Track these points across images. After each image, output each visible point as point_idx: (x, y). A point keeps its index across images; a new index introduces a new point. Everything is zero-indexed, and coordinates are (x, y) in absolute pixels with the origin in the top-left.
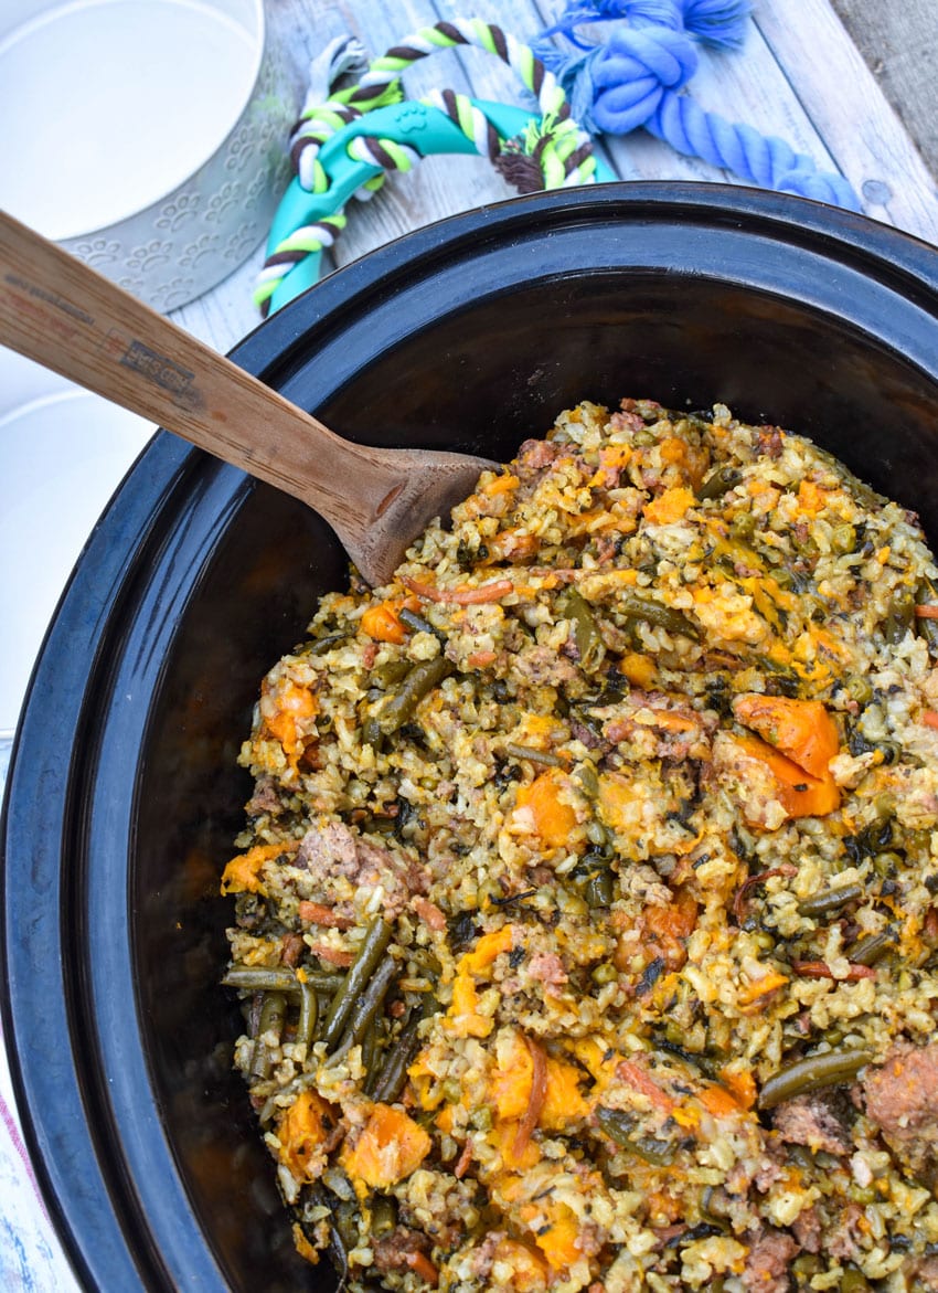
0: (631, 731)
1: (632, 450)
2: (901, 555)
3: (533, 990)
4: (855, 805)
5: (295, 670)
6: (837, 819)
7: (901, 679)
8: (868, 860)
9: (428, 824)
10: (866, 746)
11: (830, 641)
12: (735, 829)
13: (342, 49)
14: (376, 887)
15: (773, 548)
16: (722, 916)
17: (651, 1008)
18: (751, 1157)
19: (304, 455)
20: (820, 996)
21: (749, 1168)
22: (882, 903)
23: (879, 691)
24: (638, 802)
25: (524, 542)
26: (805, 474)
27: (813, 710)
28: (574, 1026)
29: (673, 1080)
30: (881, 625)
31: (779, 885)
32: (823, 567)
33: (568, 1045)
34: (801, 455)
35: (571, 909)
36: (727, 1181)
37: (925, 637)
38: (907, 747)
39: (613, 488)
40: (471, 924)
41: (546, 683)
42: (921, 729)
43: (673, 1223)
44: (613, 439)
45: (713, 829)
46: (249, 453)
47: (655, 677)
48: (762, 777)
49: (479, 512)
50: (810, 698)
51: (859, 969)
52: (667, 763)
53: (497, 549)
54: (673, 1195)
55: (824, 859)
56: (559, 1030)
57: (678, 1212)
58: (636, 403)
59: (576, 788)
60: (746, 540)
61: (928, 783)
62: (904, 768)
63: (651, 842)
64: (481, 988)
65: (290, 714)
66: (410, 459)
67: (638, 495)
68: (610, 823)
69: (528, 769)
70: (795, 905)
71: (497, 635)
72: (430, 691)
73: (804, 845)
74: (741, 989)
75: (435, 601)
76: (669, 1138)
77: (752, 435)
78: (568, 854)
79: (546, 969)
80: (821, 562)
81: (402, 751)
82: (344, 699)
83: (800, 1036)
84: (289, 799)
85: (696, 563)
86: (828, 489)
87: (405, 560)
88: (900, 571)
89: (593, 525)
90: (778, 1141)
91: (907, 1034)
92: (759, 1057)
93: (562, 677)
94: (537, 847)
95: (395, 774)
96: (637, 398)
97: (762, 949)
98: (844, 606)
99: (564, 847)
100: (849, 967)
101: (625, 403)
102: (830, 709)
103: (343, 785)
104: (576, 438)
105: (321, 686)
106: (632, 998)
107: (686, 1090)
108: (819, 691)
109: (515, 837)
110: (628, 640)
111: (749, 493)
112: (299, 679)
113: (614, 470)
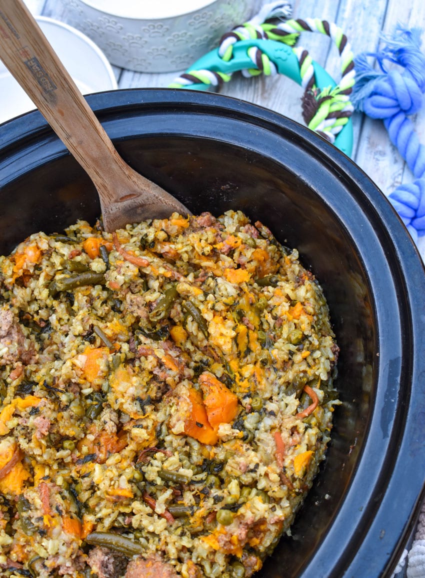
0: (149, 355)
1: (242, 243)
2: (314, 360)
3: (32, 429)
4: (221, 449)
5: (41, 240)
6: (208, 450)
7: (278, 411)
8: (205, 473)
9: (52, 339)
10: (240, 428)
11: (261, 375)
12: (162, 423)
13: (281, 6)
14: (5, 346)
15: (267, 321)
16: (133, 455)
17: (78, 472)
18: (65, 556)
19: (95, 153)
20: (142, 514)
21: (60, 561)
22: (199, 495)
23: (265, 410)
24: (129, 385)
25: (172, 252)
26: (304, 300)
27: (230, 398)
28: (39, 455)
29: (59, 504)
30: (288, 384)
31: (162, 457)
32: (279, 343)
33: (33, 463)
34: (307, 291)
35: (75, 409)
36: (47, 559)
37: (300, 400)
38: (259, 440)
39: (223, 253)
40: (31, 388)
41: (132, 312)
42: (270, 437)
43: (18, 562)
44: (239, 234)
45: (153, 417)
46: (68, 137)
47: (183, 342)
48: (185, 409)
49: (163, 228)
50: (235, 393)
51: (168, 515)
52: (155, 378)
53: (159, 247)
54: (25, 551)
55: (189, 461)
56: (31, 453)
57: (23, 559)
58: (262, 226)
59: (108, 361)
60: (259, 311)
61: (249, 459)
62: (248, 446)
63: (122, 404)
64: (16, 415)
65: (25, 256)
66: (149, 187)
67: (232, 264)
68: (112, 385)
69: (98, 342)
70: (159, 469)
71: (127, 280)
72: (88, 285)
73: (185, 449)
74: (111, 487)
75: (117, 250)
76: (36, 524)
77: (300, 271)
78: (90, 387)
79: (41, 424)
80: (280, 340)
81: (61, 302)
82: (53, 265)
83: (123, 524)
84: (5, 291)
85: (226, 305)
86: (307, 313)
87: (125, 228)
88: (309, 366)
89: (205, 263)
90: (84, 560)
91: (164, 553)
92: (100, 520)
93: (139, 314)
94: (79, 376)
95: (53, 310)
96: (264, 225)
97: (134, 478)
98: (278, 366)
99: (91, 383)
100: (164, 511)
101: (257, 223)
102: (239, 402)
103: (29, 300)
104: (226, 224)
105: (46, 254)
106: (73, 462)
107: (60, 512)
108: (240, 392)
109: (74, 365)
110: (182, 319)
111: (274, 293)
112: (40, 245)
113: (228, 246)
